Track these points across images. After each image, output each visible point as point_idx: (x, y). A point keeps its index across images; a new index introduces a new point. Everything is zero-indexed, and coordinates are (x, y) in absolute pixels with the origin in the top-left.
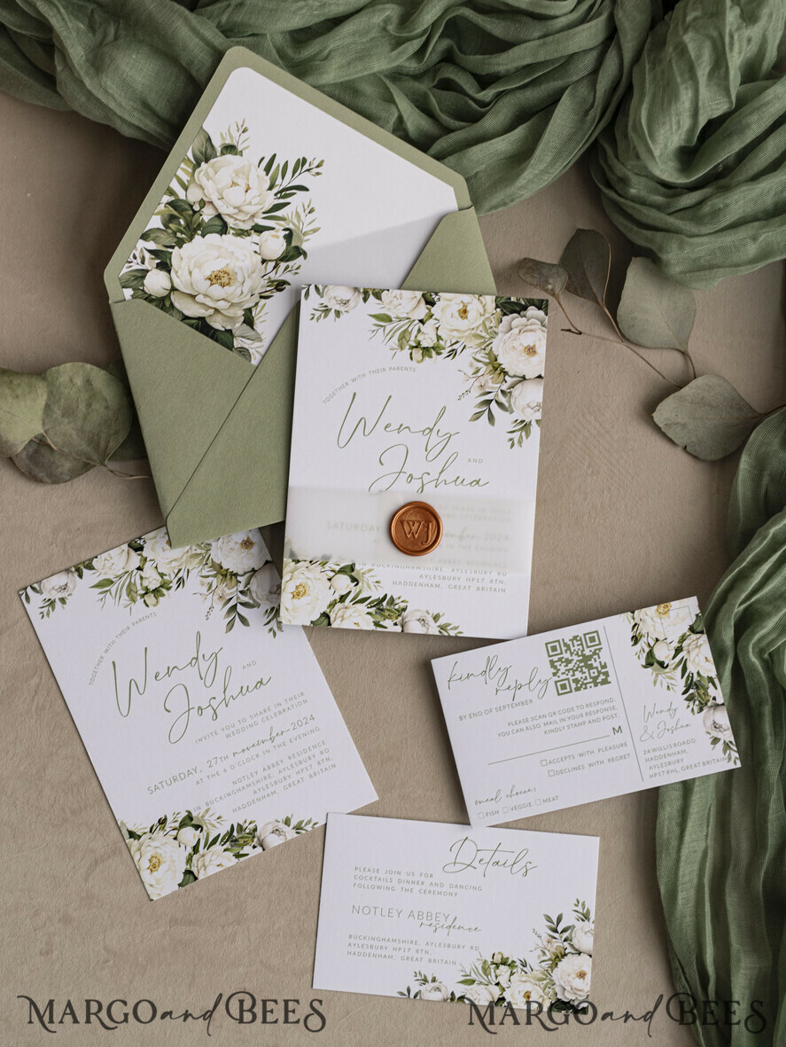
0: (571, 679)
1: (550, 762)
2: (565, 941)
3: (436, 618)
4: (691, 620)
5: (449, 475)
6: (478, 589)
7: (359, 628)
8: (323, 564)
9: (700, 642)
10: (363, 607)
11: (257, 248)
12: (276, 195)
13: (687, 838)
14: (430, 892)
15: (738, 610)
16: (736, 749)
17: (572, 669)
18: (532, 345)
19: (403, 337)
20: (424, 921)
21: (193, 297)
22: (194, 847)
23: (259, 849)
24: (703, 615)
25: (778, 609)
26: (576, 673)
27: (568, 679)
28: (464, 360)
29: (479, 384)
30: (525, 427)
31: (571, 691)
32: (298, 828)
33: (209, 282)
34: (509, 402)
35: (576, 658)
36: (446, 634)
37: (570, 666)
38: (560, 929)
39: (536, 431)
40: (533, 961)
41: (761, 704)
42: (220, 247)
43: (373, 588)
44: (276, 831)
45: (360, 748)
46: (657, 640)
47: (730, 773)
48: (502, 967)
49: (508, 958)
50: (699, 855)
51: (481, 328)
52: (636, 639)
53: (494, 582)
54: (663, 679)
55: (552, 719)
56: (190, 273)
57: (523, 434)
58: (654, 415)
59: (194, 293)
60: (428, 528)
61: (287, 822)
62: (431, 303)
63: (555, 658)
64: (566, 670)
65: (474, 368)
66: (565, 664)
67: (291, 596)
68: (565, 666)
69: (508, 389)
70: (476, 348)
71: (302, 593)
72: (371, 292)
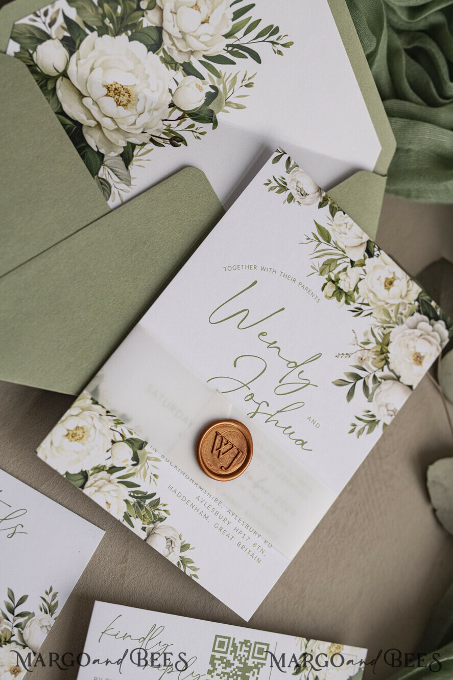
3: (184, 547)
7: (107, 510)
8: (118, 423)
10: (125, 491)
11: (174, 87)
12: (228, 46)
17: (228, 674)
18: (422, 354)
19: (329, 264)
21: (82, 96)
29: (361, 356)
30: (373, 422)
33: (106, 91)
34: (374, 390)
42: (139, 62)
51: (394, 308)
53: (257, 547)
56: (92, 69)
57: (367, 428)
59: (84, 93)
60: (236, 456)
63: (218, 655)
64: (222, 673)
65: (366, 338)
66: (224, 665)
67: (66, 433)
68: (223, 668)
69: (381, 378)
70: (378, 322)
71: (77, 437)
72: (329, 203)
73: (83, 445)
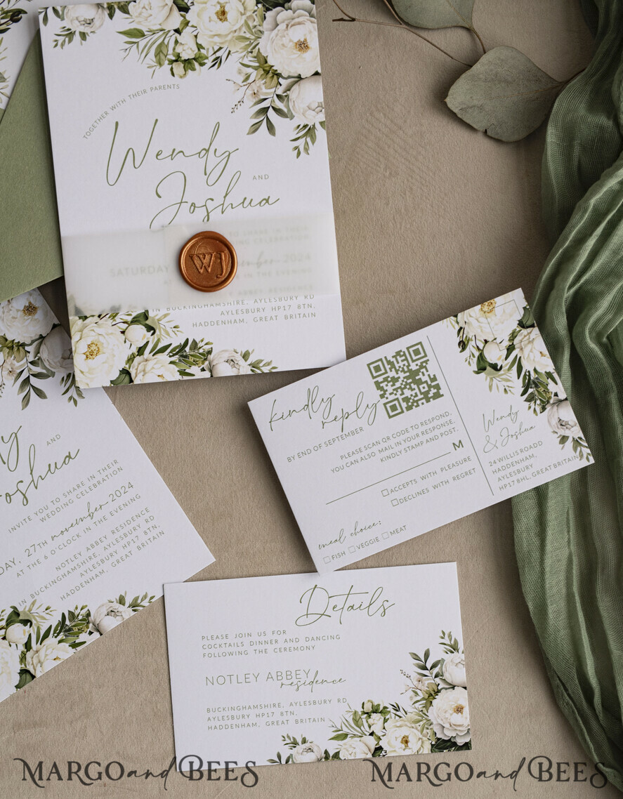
0: (400, 398)
1: (392, 491)
2: (436, 677)
3: (246, 356)
4: (519, 314)
5: (235, 198)
6: (286, 317)
7: (165, 380)
8: (114, 317)
9: (532, 336)
10: (164, 357)
13: (549, 547)
14: (285, 649)
15: (568, 294)
16: (586, 445)
17: (400, 387)
18: (302, 40)
19: (160, 52)
20: (284, 681)
22: (26, 644)
23: (96, 635)
24: (531, 307)
25: (610, 286)
26: (405, 391)
27: (397, 399)
28: (231, 67)
29: (252, 92)
30: (309, 131)
31: (402, 412)
32: (134, 605)
34: (288, 107)
35: (402, 375)
36: (259, 372)
37: (398, 385)
38: (429, 665)
39: (321, 134)
40: (406, 702)
41: (606, 392)
43: (172, 334)
44: (111, 612)
45: (187, 510)
46: (486, 342)
47: (583, 471)
48: (374, 715)
49: (379, 705)
50: (564, 562)
51: (244, 29)
52: (463, 345)
53: (302, 306)
54: (499, 383)
55: (386, 445)
57: (309, 139)
58: (448, 100)
60: (221, 259)
61: (122, 601)
62: (184, 9)
63: (380, 379)
64: (394, 390)
65: (243, 75)
66: (391, 383)
67: (85, 356)
68: (392, 386)
69: (284, 93)
70: (242, 52)
71: (95, 352)
72: (116, 7)
73: (104, 353)
